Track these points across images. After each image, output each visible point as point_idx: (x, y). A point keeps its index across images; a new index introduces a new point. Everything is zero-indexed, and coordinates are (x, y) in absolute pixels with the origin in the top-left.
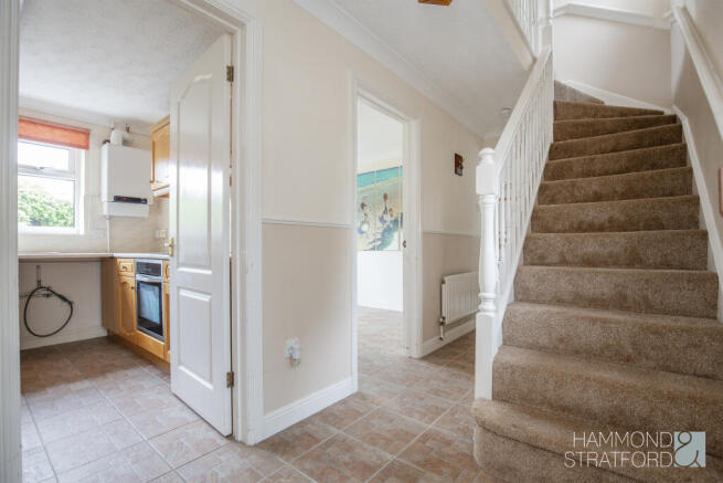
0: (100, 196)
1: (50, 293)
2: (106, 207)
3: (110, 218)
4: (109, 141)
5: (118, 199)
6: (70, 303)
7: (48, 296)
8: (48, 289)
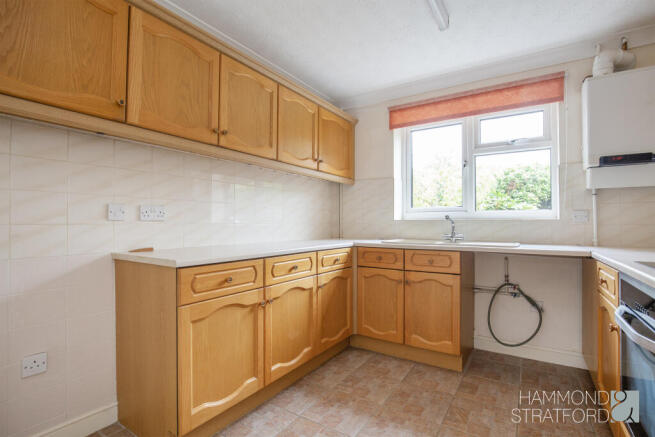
0: (581, 162)
1: (518, 292)
2: (590, 178)
3: (599, 192)
4: (591, 76)
5: (607, 161)
6: (540, 311)
7: (515, 295)
8: (515, 287)
